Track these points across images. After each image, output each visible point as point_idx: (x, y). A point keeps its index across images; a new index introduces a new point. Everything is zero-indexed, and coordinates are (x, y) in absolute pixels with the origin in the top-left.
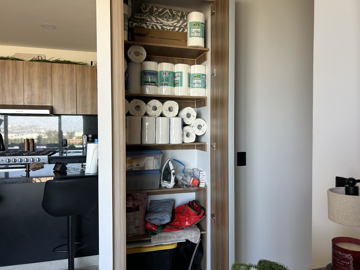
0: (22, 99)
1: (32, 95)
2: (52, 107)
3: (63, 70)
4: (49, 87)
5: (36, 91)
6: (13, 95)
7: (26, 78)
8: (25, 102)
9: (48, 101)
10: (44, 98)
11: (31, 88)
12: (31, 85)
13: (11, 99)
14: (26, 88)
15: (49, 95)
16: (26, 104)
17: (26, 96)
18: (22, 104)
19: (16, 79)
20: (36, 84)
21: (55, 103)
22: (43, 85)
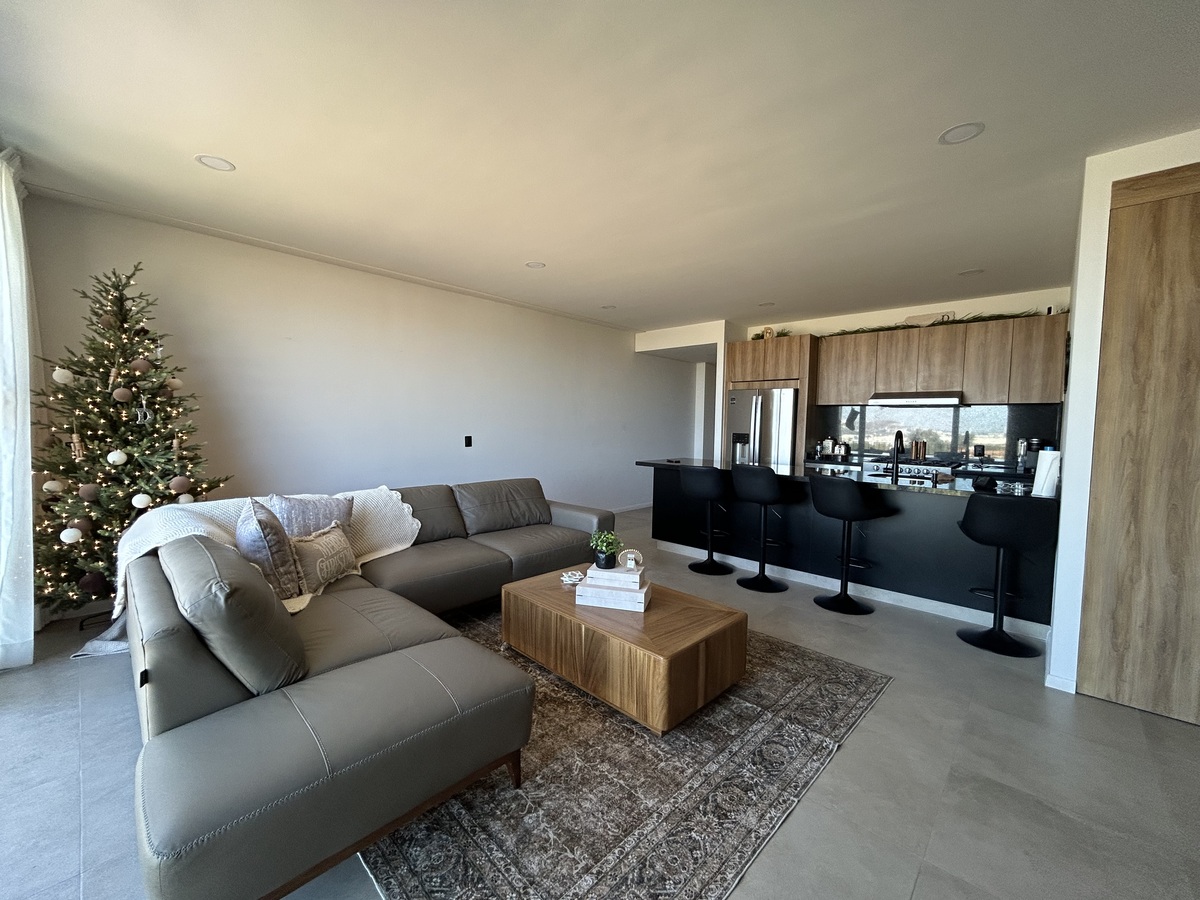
0: (913, 383)
1: (930, 376)
2: (962, 393)
3: (986, 332)
4: (958, 361)
5: (937, 371)
6: (901, 379)
7: (923, 354)
8: (919, 387)
9: (956, 384)
10: (949, 379)
11: (929, 366)
12: (929, 363)
13: (898, 385)
14: (921, 367)
15: (958, 376)
16: (920, 390)
17: (920, 379)
18: (914, 390)
19: (907, 356)
20: (937, 359)
21: (967, 386)
22: (948, 360)
